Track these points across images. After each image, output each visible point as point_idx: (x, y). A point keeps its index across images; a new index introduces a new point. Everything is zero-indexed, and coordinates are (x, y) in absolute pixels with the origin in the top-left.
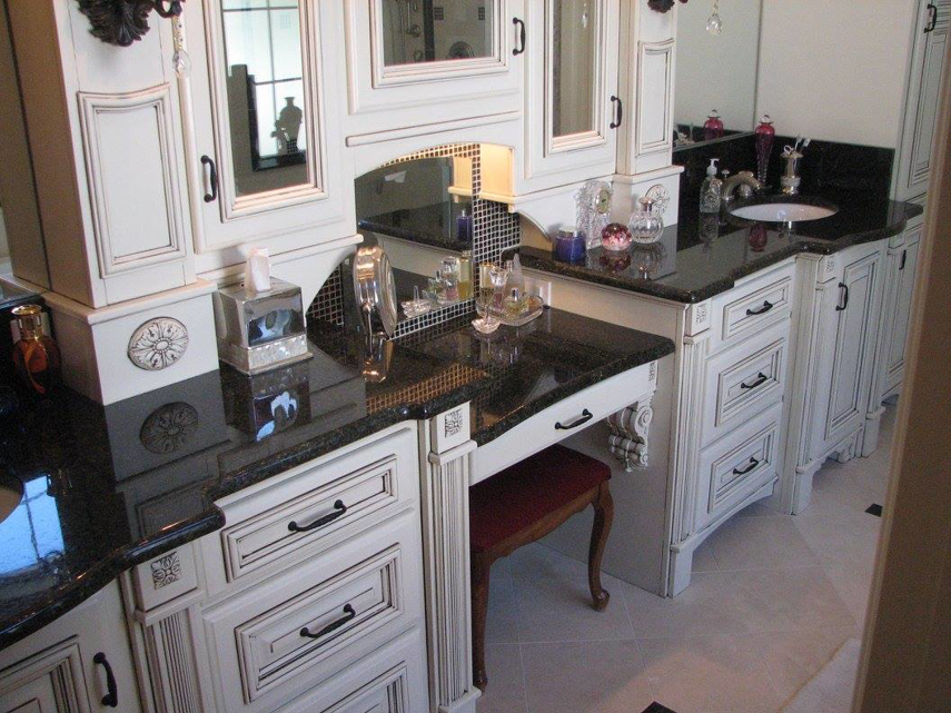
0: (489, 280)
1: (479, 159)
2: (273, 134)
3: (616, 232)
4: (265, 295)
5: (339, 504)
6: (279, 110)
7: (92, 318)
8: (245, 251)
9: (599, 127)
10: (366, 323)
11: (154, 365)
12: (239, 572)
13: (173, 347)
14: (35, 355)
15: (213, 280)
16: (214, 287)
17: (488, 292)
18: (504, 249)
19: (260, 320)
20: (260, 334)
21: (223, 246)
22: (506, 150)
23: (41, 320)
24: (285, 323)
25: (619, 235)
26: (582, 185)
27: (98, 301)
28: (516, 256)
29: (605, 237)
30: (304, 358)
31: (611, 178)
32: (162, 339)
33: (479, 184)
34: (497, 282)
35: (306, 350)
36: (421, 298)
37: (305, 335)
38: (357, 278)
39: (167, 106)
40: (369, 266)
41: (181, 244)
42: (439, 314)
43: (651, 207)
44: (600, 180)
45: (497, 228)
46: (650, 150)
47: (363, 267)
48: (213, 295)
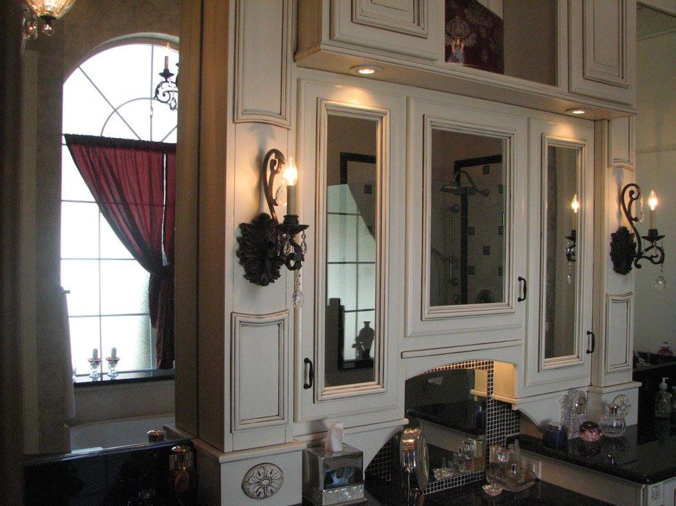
0: (497, 457)
1: (493, 371)
2: (354, 346)
3: (590, 428)
4: (338, 455)
6: (359, 330)
7: (222, 459)
8: (328, 423)
9: (578, 352)
10: (406, 481)
11: (258, 495)
13: (273, 484)
14: (182, 480)
15: (304, 441)
16: (304, 446)
17: (496, 465)
18: (509, 435)
19: (333, 472)
20: (332, 481)
21: (312, 419)
22: (512, 366)
23: (189, 457)
24: (350, 476)
25: (592, 430)
26: (566, 393)
27: (227, 448)
28: (517, 442)
29: (582, 431)
30: (361, 501)
31: (587, 389)
32: (266, 477)
33: (492, 389)
34: (502, 459)
35: (362, 496)
36: (447, 466)
37: (363, 486)
38: (402, 448)
39: (286, 324)
40: (411, 441)
41: (286, 415)
42: (459, 479)
43: (616, 410)
44: (579, 389)
45: (504, 420)
46: (616, 369)
47: (407, 441)
48: (303, 451)
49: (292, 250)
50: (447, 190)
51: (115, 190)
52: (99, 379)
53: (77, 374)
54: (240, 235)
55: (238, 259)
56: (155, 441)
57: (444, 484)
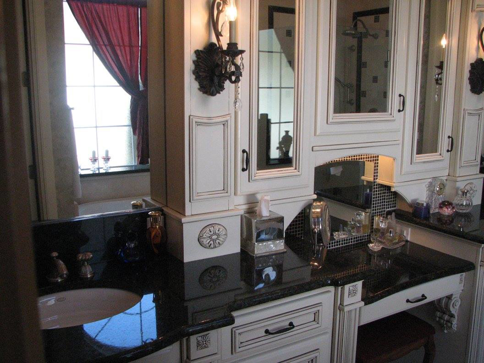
0: (378, 225)
1: (378, 163)
2: (278, 148)
3: (447, 205)
4: (266, 218)
5: (291, 324)
6: (281, 137)
7: (184, 220)
8: (259, 197)
9: (441, 151)
10: (314, 239)
11: (210, 246)
12: (238, 350)
13: (219, 239)
14: (156, 236)
15: (242, 209)
16: (242, 212)
17: (378, 230)
18: (388, 209)
19: (262, 231)
21: (249, 193)
22: (392, 159)
23: (160, 219)
24: (275, 233)
25: (448, 207)
26: (430, 180)
27: (188, 213)
28: (393, 214)
29: (441, 207)
30: (282, 251)
31: (445, 178)
32: (215, 234)
33: (377, 176)
34: (382, 225)
35: (283, 247)
36: (343, 231)
37: (283, 240)
38: (312, 216)
39: (229, 124)
40: (318, 210)
41: (229, 190)
42: (352, 239)
43: (466, 193)
44: (440, 178)
45: (385, 198)
46: (468, 164)
47: (315, 210)
48: (241, 216)
49: (233, 69)
50: (347, 34)
51: (103, 35)
52: (97, 172)
53: (82, 168)
54: (195, 58)
55: (194, 77)
56: (136, 208)
57: (341, 243)
